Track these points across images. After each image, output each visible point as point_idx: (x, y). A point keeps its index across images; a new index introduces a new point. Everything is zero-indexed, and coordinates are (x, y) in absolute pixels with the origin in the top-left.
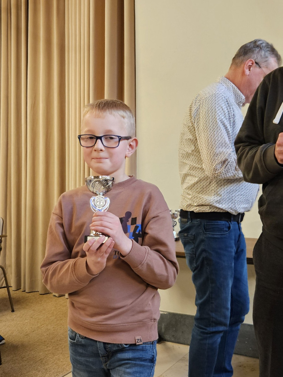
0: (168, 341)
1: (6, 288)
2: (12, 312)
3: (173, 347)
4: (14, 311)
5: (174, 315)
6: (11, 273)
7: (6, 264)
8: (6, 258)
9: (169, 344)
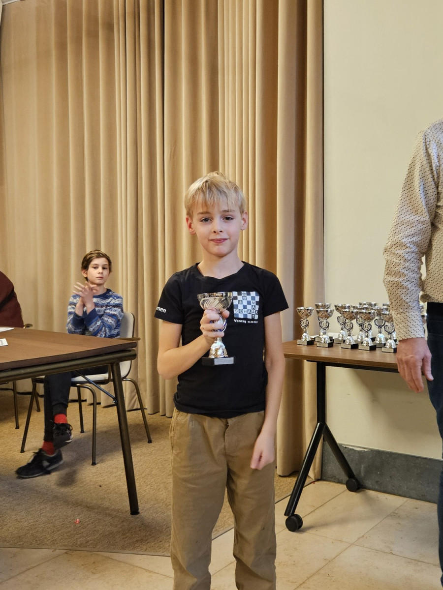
0: (369, 489)
1: (140, 411)
2: (148, 442)
3: (378, 498)
4: (151, 442)
5: (378, 453)
6: (146, 391)
7: (137, 377)
8: (139, 369)
9: (372, 493)
